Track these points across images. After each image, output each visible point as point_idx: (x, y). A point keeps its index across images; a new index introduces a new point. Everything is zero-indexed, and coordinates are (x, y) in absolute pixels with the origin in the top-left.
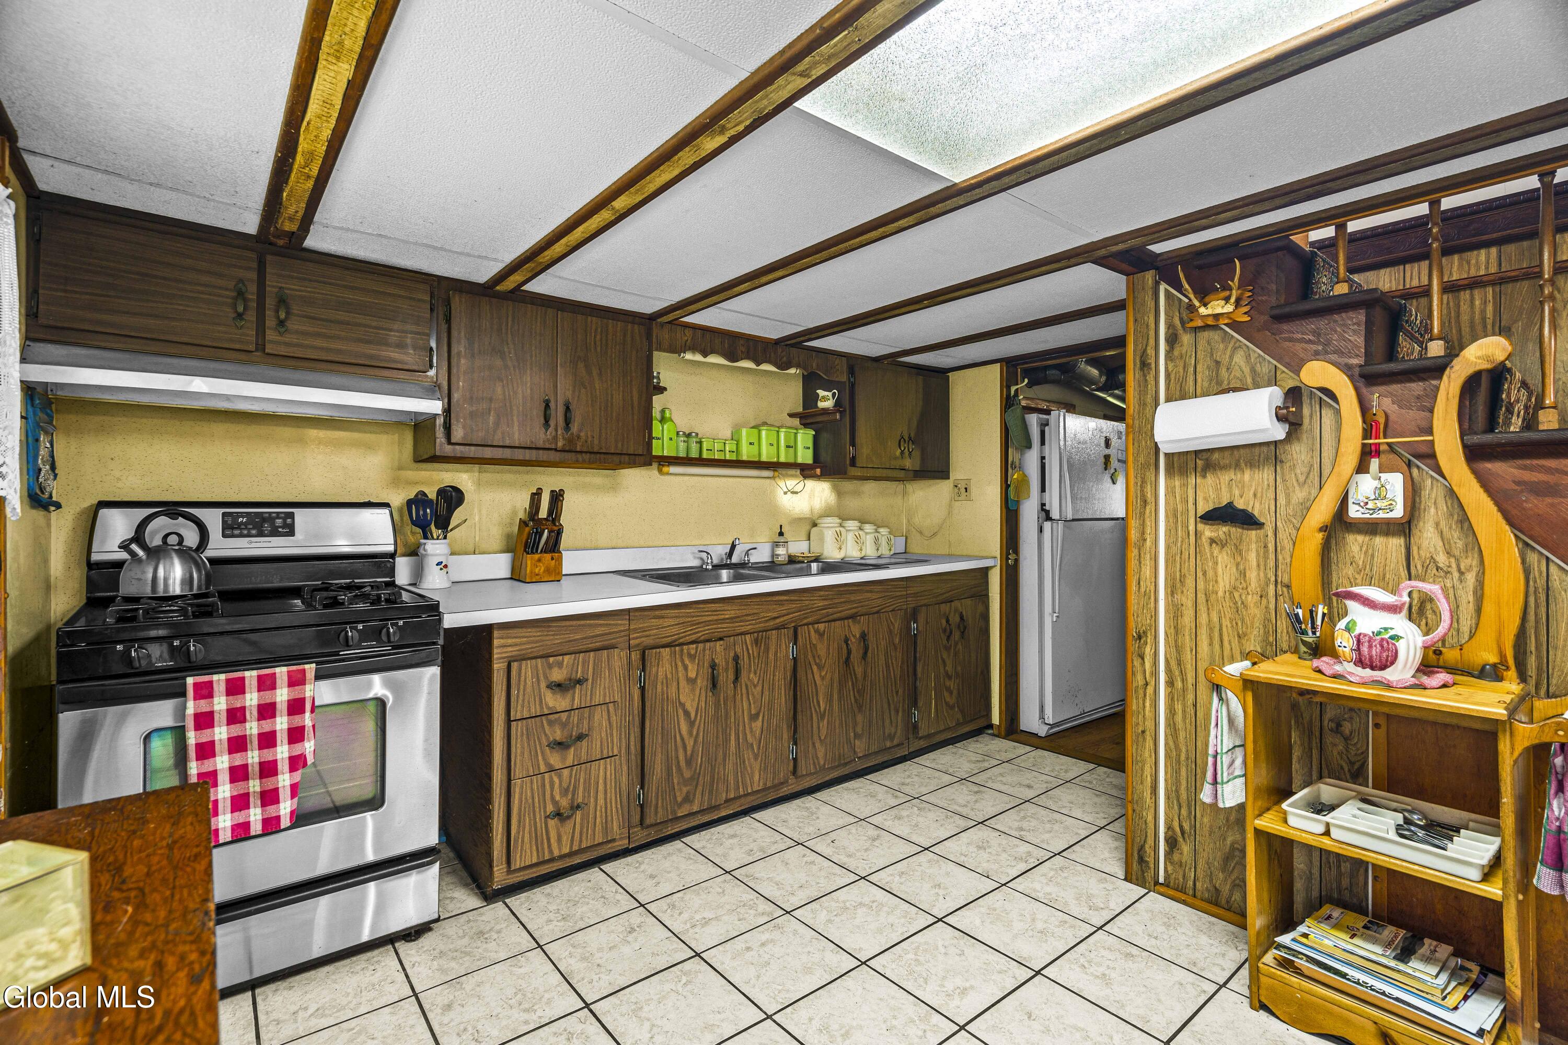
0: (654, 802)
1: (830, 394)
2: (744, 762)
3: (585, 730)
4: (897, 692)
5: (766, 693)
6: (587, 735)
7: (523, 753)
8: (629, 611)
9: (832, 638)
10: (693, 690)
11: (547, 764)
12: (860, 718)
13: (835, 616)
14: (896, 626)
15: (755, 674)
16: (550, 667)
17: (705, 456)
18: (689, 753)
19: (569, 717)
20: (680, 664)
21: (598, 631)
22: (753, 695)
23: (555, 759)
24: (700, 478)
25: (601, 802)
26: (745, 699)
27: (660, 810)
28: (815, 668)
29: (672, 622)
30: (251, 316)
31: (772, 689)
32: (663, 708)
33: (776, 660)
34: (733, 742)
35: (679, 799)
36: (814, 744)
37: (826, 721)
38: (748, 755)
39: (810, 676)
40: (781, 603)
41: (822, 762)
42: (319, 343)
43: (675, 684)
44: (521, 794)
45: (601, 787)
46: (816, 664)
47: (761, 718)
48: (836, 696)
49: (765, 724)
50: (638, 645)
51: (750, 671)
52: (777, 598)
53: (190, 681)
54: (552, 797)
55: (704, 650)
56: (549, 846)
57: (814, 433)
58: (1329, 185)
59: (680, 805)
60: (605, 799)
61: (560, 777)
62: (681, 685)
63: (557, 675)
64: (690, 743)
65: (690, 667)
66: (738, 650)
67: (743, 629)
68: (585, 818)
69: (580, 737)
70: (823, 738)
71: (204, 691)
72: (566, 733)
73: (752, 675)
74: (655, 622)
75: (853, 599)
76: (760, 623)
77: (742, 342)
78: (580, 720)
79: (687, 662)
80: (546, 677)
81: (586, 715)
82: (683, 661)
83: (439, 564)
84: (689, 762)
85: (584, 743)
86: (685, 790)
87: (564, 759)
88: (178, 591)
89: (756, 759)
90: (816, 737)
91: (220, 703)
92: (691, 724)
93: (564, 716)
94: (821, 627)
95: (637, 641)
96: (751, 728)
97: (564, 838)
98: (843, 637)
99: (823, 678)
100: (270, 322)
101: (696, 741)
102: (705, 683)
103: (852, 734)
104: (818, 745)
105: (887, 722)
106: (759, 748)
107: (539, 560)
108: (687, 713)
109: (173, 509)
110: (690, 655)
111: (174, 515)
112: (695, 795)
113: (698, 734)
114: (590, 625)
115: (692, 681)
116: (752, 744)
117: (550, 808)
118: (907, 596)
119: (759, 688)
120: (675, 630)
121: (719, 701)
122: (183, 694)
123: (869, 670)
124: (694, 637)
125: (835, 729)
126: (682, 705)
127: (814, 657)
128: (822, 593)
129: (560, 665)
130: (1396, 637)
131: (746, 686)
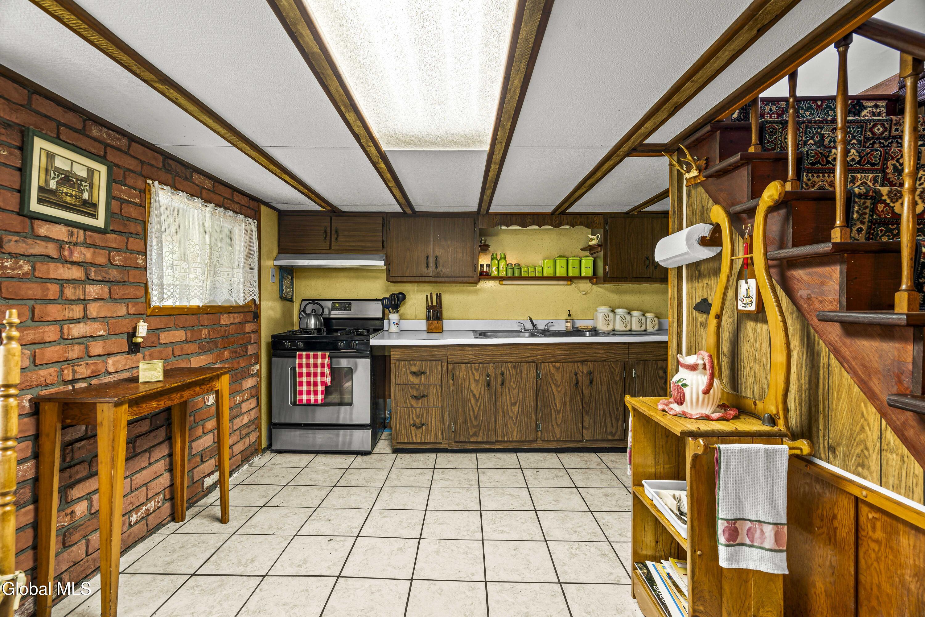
0: (458, 432)
1: (595, 237)
2: (507, 425)
3: (426, 393)
4: (617, 409)
5: (521, 393)
6: (427, 396)
7: (401, 398)
8: (447, 346)
9: (565, 371)
10: (477, 385)
11: (411, 404)
12: (586, 418)
13: (570, 360)
14: (617, 370)
15: (514, 383)
16: (411, 365)
17: (523, 275)
18: (476, 413)
19: (419, 387)
20: (470, 372)
21: (433, 353)
22: (513, 393)
23: (414, 402)
24: (523, 286)
25: (433, 425)
26: (507, 394)
27: (461, 435)
28: (553, 386)
29: (468, 353)
30: (328, 238)
31: (524, 392)
32: (462, 392)
33: (527, 378)
34: (501, 414)
35: (471, 434)
36: (552, 426)
37: (561, 415)
38: (510, 423)
39: (549, 389)
40: (532, 350)
41: (558, 437)
42: (347, 244)
43: (468, 381)
44: (400, 413)
45: (433, 419)
46: (554, 383)
47: (517, 405)
48: (568, 403)
49: (520, 409)
50: (452, 361)
51: (511, 381)
52: (530, 347)
53: (297, 353)
54: (413, 418)
55: (483, 367)
56: (412, 437)
57: (592, 259)
58: (675, 99)
59: (472, 436)
60: (436, 424)
61: (416, 410)
62: (471, 382)
63: (414, 369)
64: (476, 410)
65: (476, 374)
66: (504, 370)
67: (508, 360)
68: (427, 430)
69: (424, 396)
70: (559, 423)
71: (300, 357)
72: (418, 393)
73: (512, 383)
74: (460, 352)
75: (584, 351)
76: (519, 358)
77: (529, 217)
78: (424, 389)
79: (474, 372)
80: (409, 369)
81: (427, 387)
82: (472, 371)
83: (394, 323)
84: (476, 418)
85: (426, 399)
86: (474, 430)
87: (417, 403)
88: (313, 328)
89: (515, 424)
90: (554, 423)
91: (304, 361)
92: (477, 401)
93: (417, 386)
94: (558, 364)
95: (451, 360)
96: (512, 411)
97: (418, 436)
98: (573, 372)
99: (559, 392)
100: (333, 239)
101: (479, 409)
102: (483, 383)
103: (581, 426)
104: (555, 427)
105: (609, 425)
106: (517, 420)
107: (432, 323)
108: (474, 396)
109: (314, 301)
110: (475, 369)
111: (314, 303)
112: (479, 434)
113: (480, 406)
114: (429, 350)
115: (477, 381)
116: (512, 417)
117: (412, 422)
118: (629, 354)
119: (516, 391)
120: (470, 357)
121: (491, 393)
122: (295, 357)
123: (594, 393)
124: (480, 361)
125: (568, 421)
126: (472, 391)
127: (552, 380)
128: (560, 347)
129: (415, 365)
130: (685, 385)
131: (508, 388)
